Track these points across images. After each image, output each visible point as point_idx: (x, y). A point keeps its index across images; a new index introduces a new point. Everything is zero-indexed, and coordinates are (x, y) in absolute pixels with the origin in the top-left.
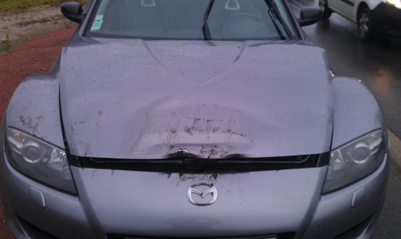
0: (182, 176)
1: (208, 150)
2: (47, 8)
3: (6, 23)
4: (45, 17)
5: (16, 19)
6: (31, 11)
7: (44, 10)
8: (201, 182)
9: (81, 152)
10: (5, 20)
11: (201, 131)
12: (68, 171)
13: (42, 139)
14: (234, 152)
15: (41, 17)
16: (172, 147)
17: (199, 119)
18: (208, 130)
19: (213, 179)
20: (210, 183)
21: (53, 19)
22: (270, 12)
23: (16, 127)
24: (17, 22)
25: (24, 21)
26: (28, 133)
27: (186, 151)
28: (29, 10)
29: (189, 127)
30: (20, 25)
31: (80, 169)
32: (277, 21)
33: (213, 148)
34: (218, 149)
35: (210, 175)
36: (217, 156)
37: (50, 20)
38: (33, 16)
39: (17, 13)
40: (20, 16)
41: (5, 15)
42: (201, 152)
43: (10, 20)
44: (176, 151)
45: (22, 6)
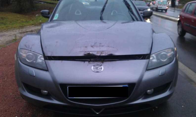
0: (90, 63)
1: (100, 53)
2: (33, 26)
3: (15, 33)
4: (32, 30)
5: (19, 31)
6: (26, 28)
7: (31, 27)
8: (97, 64)
9: (49, 54)
10: (14, 32)
11: (97, 46)
12: (44, 63)
13: (34, 52)
14: (110, 53)
15: (30, 30)
16: (85, 52)
17: (97, 43)
18: (100, 46)
19: (102, 63)
20: (101, 64)
21: (36, 30)
22: (129, 12)
23: (24, 48)
24: (19, 32)
25: (23, 32)
26: (28, 50)
27: (91, 53)
28: (25, 27)
29: (92, 45)
30: (21, 33)
31: (49, 61)
32: (132, 15)
33: (102, 52)
34: (104, 52)
35: (101, 62)
36: (104, 55)
37: (34, 31)
38: (27, 30)
39: (19, 29)
40: (21, 30)
41: (14, 30)
42: (97, 53)
43: (16, 31)
44: (87, 53)
45: (22, 26)
